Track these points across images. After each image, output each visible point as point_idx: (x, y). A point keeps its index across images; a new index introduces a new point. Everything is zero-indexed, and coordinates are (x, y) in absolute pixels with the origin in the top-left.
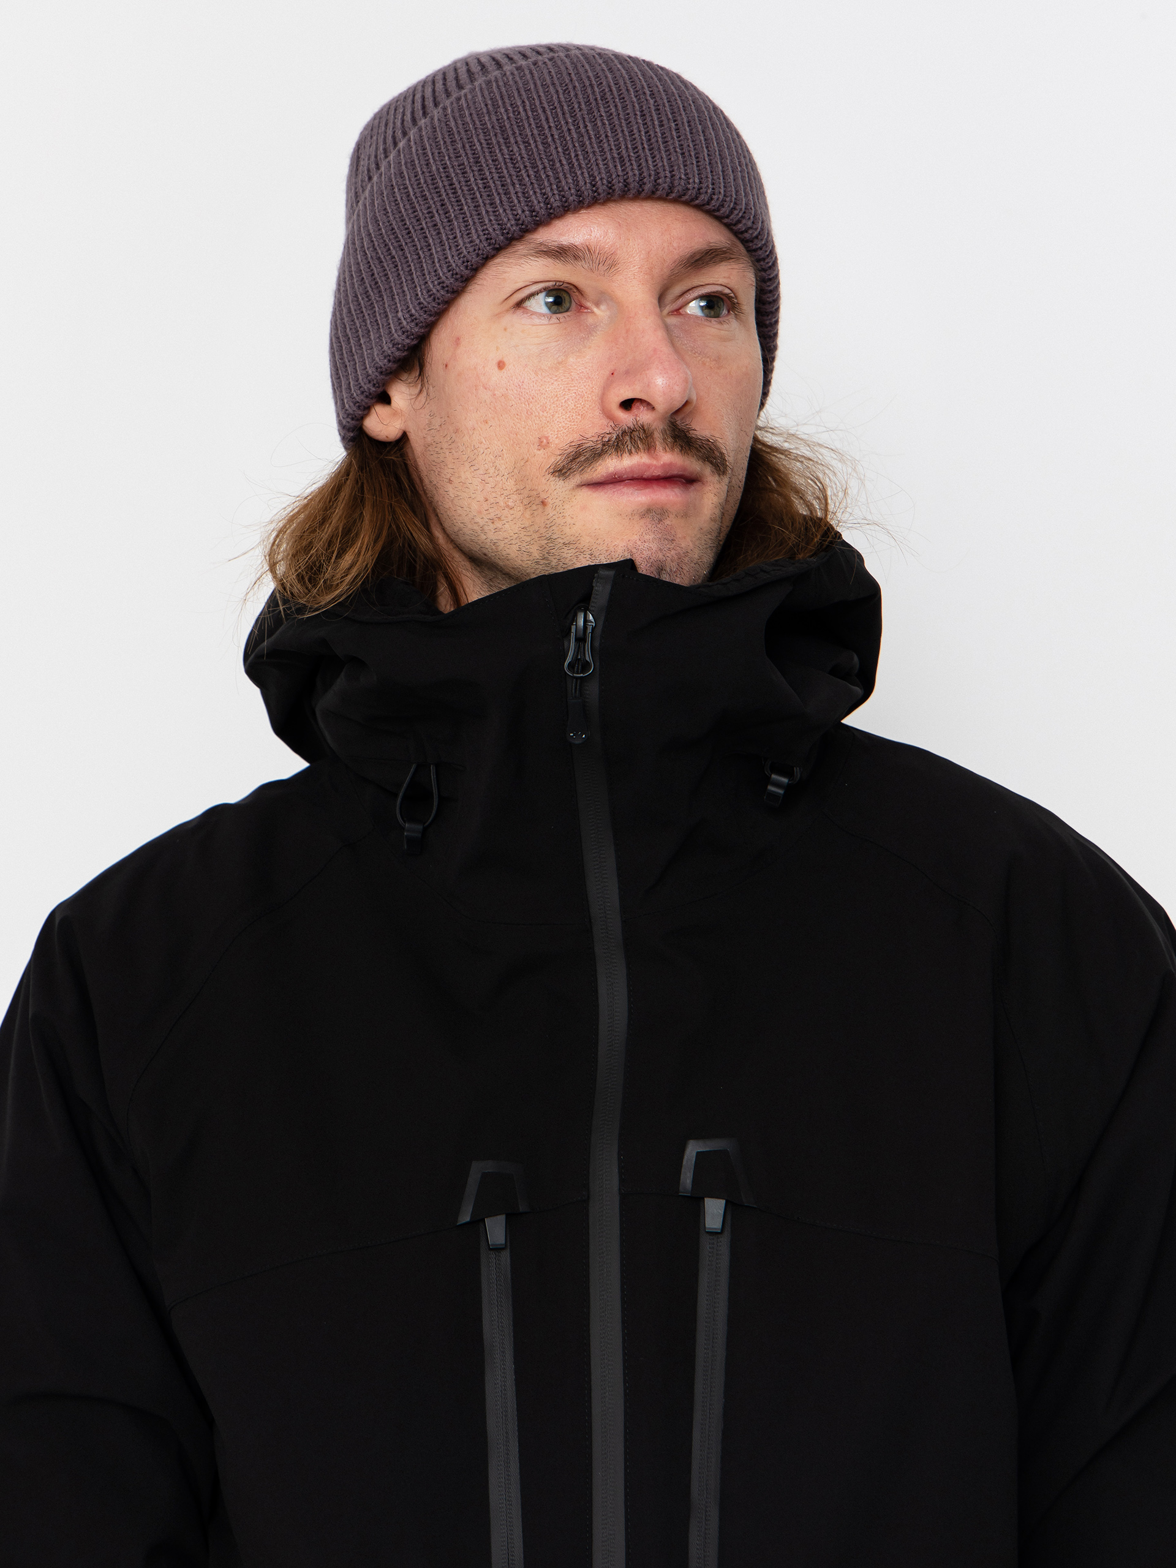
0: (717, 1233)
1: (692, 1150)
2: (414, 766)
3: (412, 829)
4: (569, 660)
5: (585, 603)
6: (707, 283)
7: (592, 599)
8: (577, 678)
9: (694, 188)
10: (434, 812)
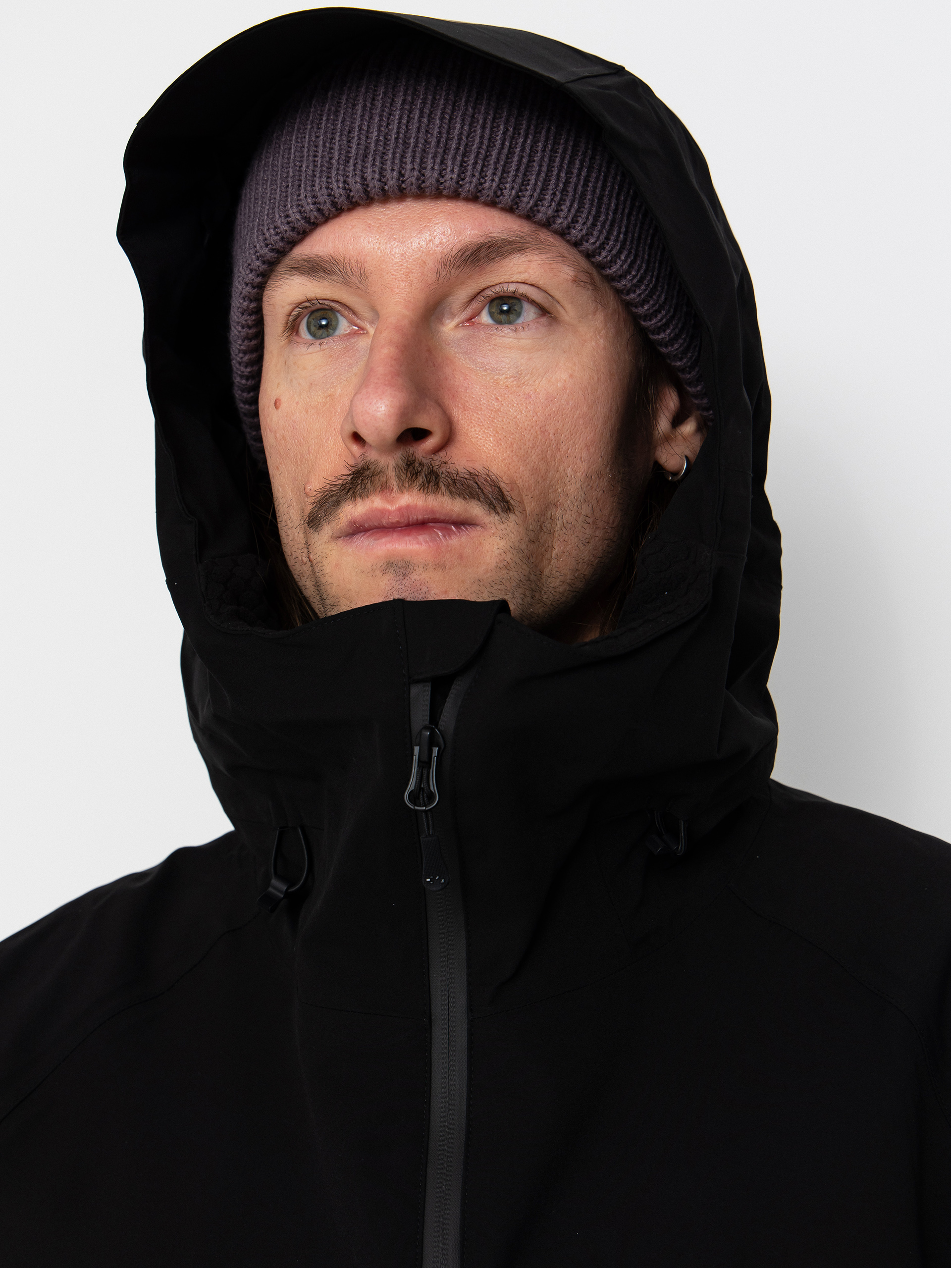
6: (498, 282)
9: (451, 178)
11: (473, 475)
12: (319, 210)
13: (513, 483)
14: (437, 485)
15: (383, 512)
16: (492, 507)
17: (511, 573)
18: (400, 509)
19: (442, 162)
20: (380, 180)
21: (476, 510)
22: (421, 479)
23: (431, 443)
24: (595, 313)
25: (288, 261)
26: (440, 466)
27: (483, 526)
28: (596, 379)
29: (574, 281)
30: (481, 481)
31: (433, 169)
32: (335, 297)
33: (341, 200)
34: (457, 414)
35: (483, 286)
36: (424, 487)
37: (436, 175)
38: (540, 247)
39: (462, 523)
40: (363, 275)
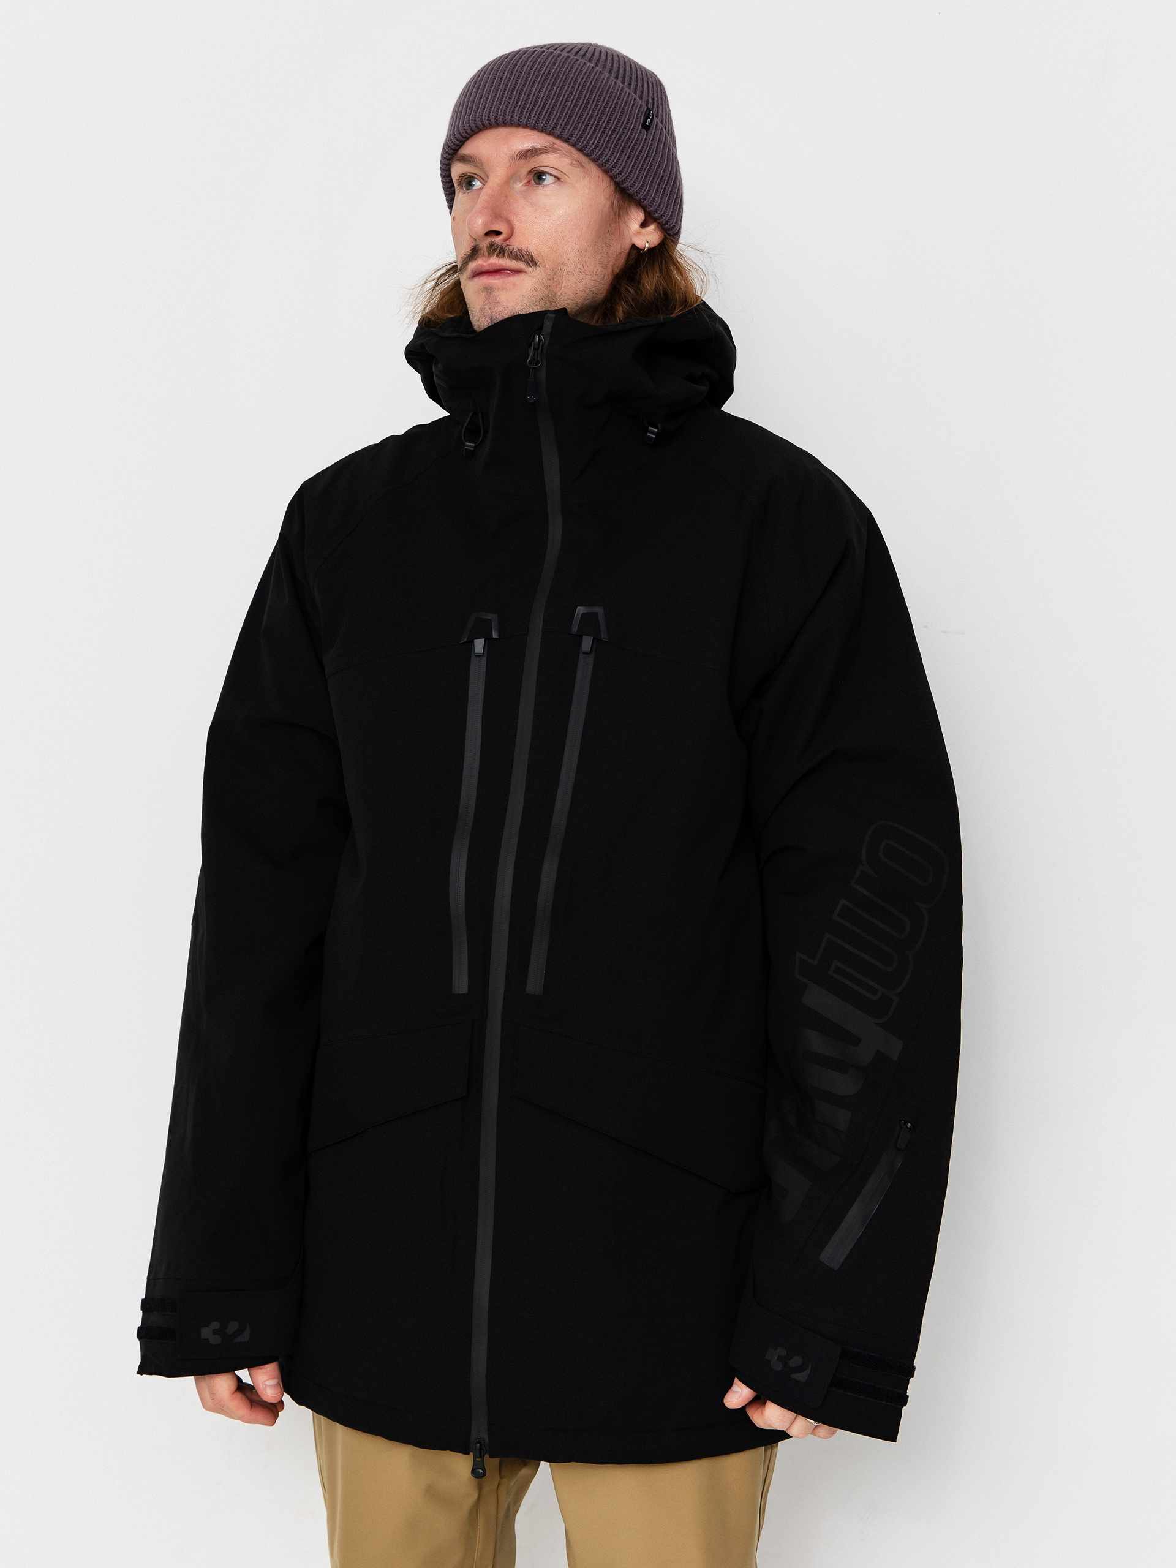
0: (588, 653)
1: (581, 610)
2: (472, 413)
3: (470, 445)
4: (529, 360)
5: (539, 330)
6: (536, 166)
7: (544, 329)
8: (533, 368)
10: (481, 439)
11: (520, 251)
12: (466, 132)
13: (539, 254)
14: (504, 254)
15: (482, 265)
16: (528, 264)
17: (538, 293)
18: (488, 265)
19: (513, 112)
20: (488, 120)
21: (521, 265)
22: (497, 252)
23: (501, 237)
24: (584, 178)
25: (456, 157)
26: (506, 247)
27: (525, 272)
28: (582, 208)
29: (571, 164)
30: (523, 252)
31: (508, 115)
32: (473, 172)
33: (474, 128)
34: (517, 224)
35: (533, 167)
36: (498, 255)
37: (509, 117)
38: (555, 150)
39: (518, 272)
40: (482, 163)
